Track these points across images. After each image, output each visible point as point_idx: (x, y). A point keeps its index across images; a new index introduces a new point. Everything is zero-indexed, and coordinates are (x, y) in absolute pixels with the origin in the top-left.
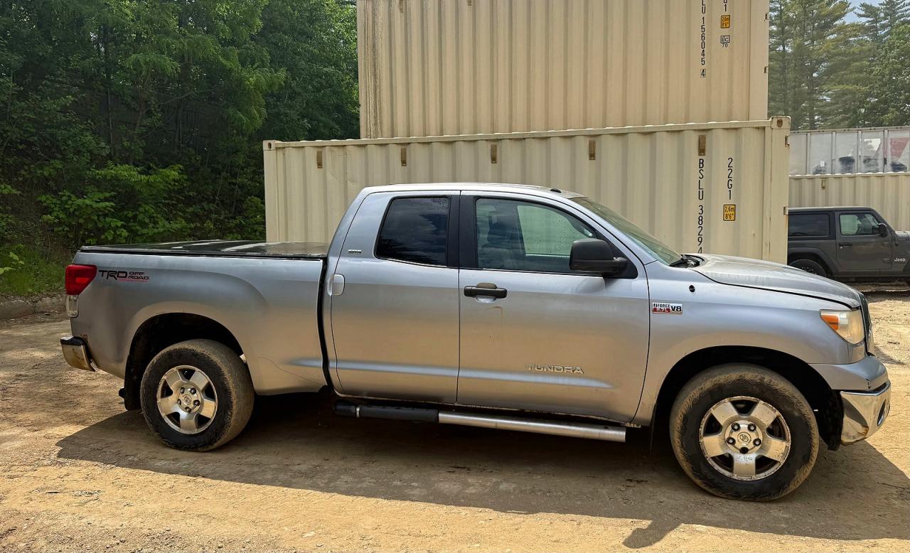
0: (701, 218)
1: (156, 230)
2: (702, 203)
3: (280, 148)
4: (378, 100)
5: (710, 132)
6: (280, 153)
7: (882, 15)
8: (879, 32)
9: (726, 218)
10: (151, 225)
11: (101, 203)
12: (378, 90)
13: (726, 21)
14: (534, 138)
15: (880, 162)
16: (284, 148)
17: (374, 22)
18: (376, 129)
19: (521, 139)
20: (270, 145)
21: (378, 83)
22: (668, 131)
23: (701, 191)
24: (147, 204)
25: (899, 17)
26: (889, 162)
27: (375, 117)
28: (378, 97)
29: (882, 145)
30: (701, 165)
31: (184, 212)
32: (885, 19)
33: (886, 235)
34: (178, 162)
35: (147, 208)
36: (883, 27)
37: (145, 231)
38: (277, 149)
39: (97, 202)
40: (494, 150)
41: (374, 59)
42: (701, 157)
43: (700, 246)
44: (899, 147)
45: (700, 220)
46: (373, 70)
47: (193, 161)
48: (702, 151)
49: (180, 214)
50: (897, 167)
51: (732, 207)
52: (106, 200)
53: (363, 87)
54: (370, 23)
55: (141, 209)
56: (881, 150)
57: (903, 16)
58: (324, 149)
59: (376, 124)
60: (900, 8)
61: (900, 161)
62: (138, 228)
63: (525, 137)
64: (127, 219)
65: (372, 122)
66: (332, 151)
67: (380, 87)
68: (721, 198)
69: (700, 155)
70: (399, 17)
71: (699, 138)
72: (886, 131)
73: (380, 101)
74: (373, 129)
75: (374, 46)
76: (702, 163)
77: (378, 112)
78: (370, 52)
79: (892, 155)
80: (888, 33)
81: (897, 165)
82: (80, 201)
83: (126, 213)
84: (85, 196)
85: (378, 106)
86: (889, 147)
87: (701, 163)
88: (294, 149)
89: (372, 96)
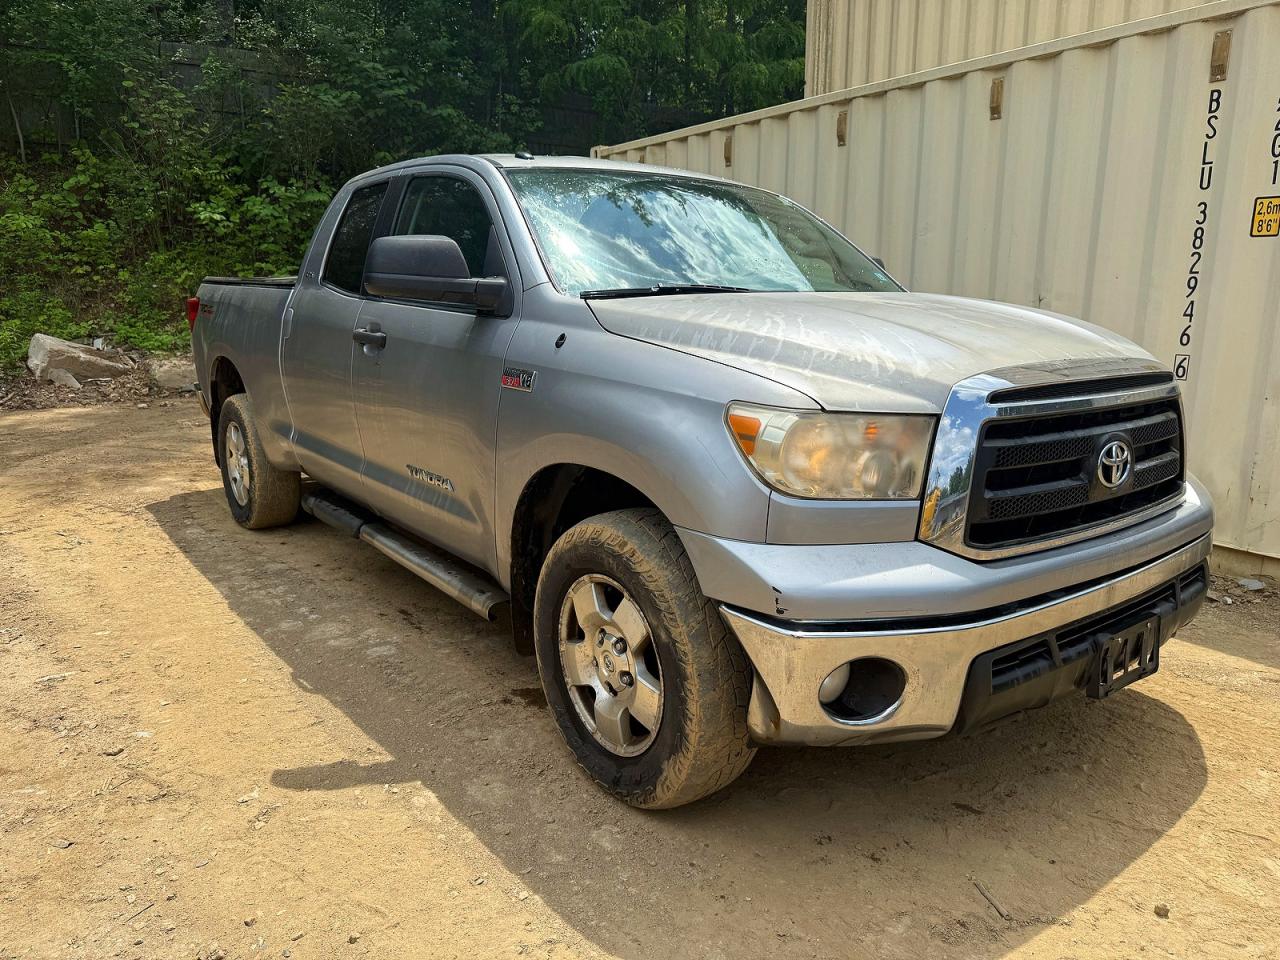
0: (1199, 234)
2: (1205, 195)
5: (1242, 19)
9: (1257, 230)
12: (829, 52)
14: (899, 88)
19: (881, 95)
20: (597, 154)
21: (830, 41)
22: (1145, 34)
23: (1207, 167)
30: (1214, 105)
38: (601, 157)
40: (842, 121)
42: (1215, 86)
43: (1191, 298)
45: (1199, 236)
48: (1218, 70)
51: (1273, 201)
58: (646, 150)
63: (886, 88)
66: (653, 153)
68: (1249, 180)
69: (1212, 82)
71: (1216, 37)
76: (1217, 100)
87: (1215, 99)
88: (618, 155)
89: (822, 65)
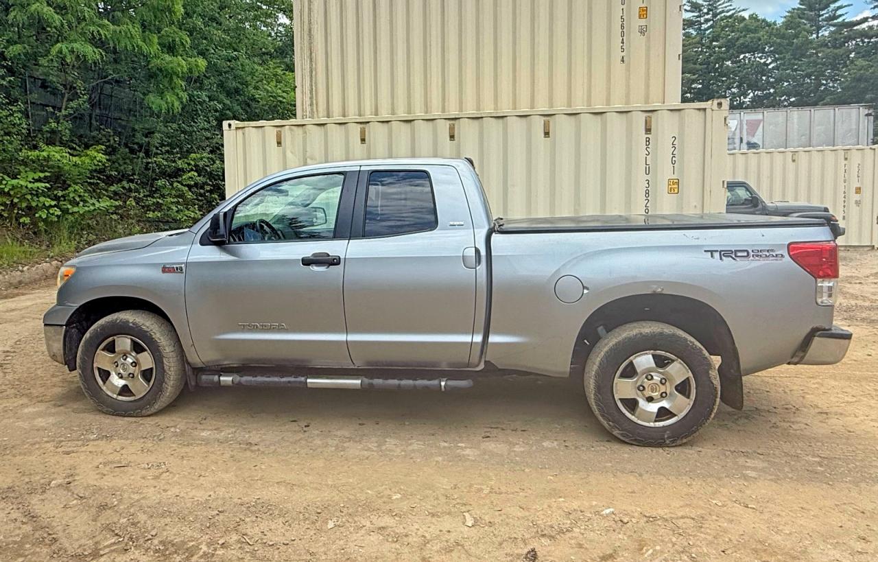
0: (647, 191)
1: (87, 209)
2: (648, 177)
3: (239, 128)
4: (314, 82)
5: (655, 113)
6: (240, 132)
7: (705, 11)
8: (703, 25)
9: (670, 191)
10: (81, 204)
11: (36, 184)
12: (314, 73)
13: (644, 13)
14: (491, 117)
15: (737, 141)
16: (244, 127)
17: (310, 9)
18: (312, 110)
19: (480, 119)
20: (230, 125)
21: (314, 66)
22: (617, 112)
23: (648, 166)
24: (76, 184)
25: (721, 13)
26: (745, 141)
27: (311, 98)
28: (314, 79)
29: (739, 126)
30: (648, 143)
31: (106, 191)
32: (708, 14)
33: (758, 206)
34: (98, 143)
35: (77, 187)
36: (707, 21)
37: (76, 209)
38: (237, 128)
39: (30, 182)
40: (451, 128)
41: (310, 43)
42: (647, 136)
44: (753, 126)
45: (647, 193)
46: (308, 54)
47: (112, 142)
48: (648, 130)
49: (104, 192)
50: (751, 146)
51: (675, 181)
52: (39, 180)
53: (300, 70)
54: (306, 10)
55: (71, 189)
56: (738, 131)
57: (723, 12)
58: (283, 128)
59: (311, 105)
60: (720, 5)
61: (754, 140)
62: (69, 207)
63: (483, 116)
64: (57, 198)
65: (308, 103)
66: (291, 130)
67: (316, 71)
68: (666, 172)
69: (646, 134)
70: (334, 5)
71: (646, 118)
72: (742, 113)
73: (316, 83)
74: (308, 109)
75: (310, 30)
77: (314, 93)
78: (306, 37)
79: (747, 135)
80: (711, 27)
81: (752, 144)
82: (14, 182)
83: (55, 192)
84: (18, 176)
85: (314, 88)
86: (745, 127)
87: (648, 140)
88: (254, 129)
89: (308, 79)
